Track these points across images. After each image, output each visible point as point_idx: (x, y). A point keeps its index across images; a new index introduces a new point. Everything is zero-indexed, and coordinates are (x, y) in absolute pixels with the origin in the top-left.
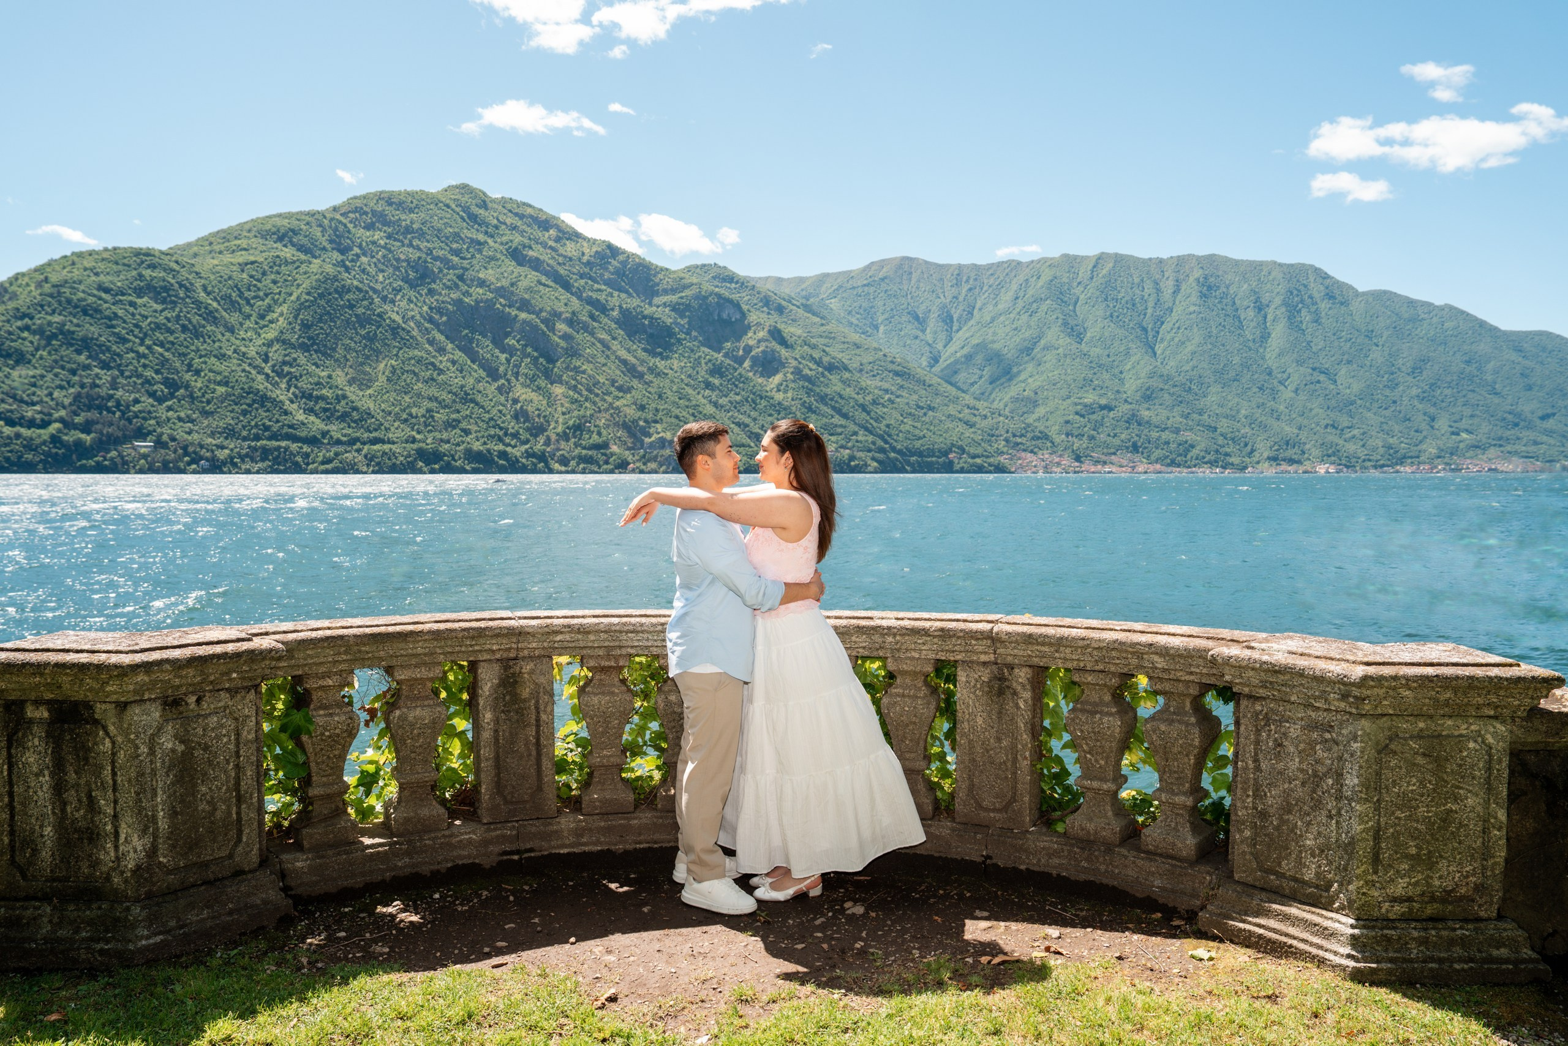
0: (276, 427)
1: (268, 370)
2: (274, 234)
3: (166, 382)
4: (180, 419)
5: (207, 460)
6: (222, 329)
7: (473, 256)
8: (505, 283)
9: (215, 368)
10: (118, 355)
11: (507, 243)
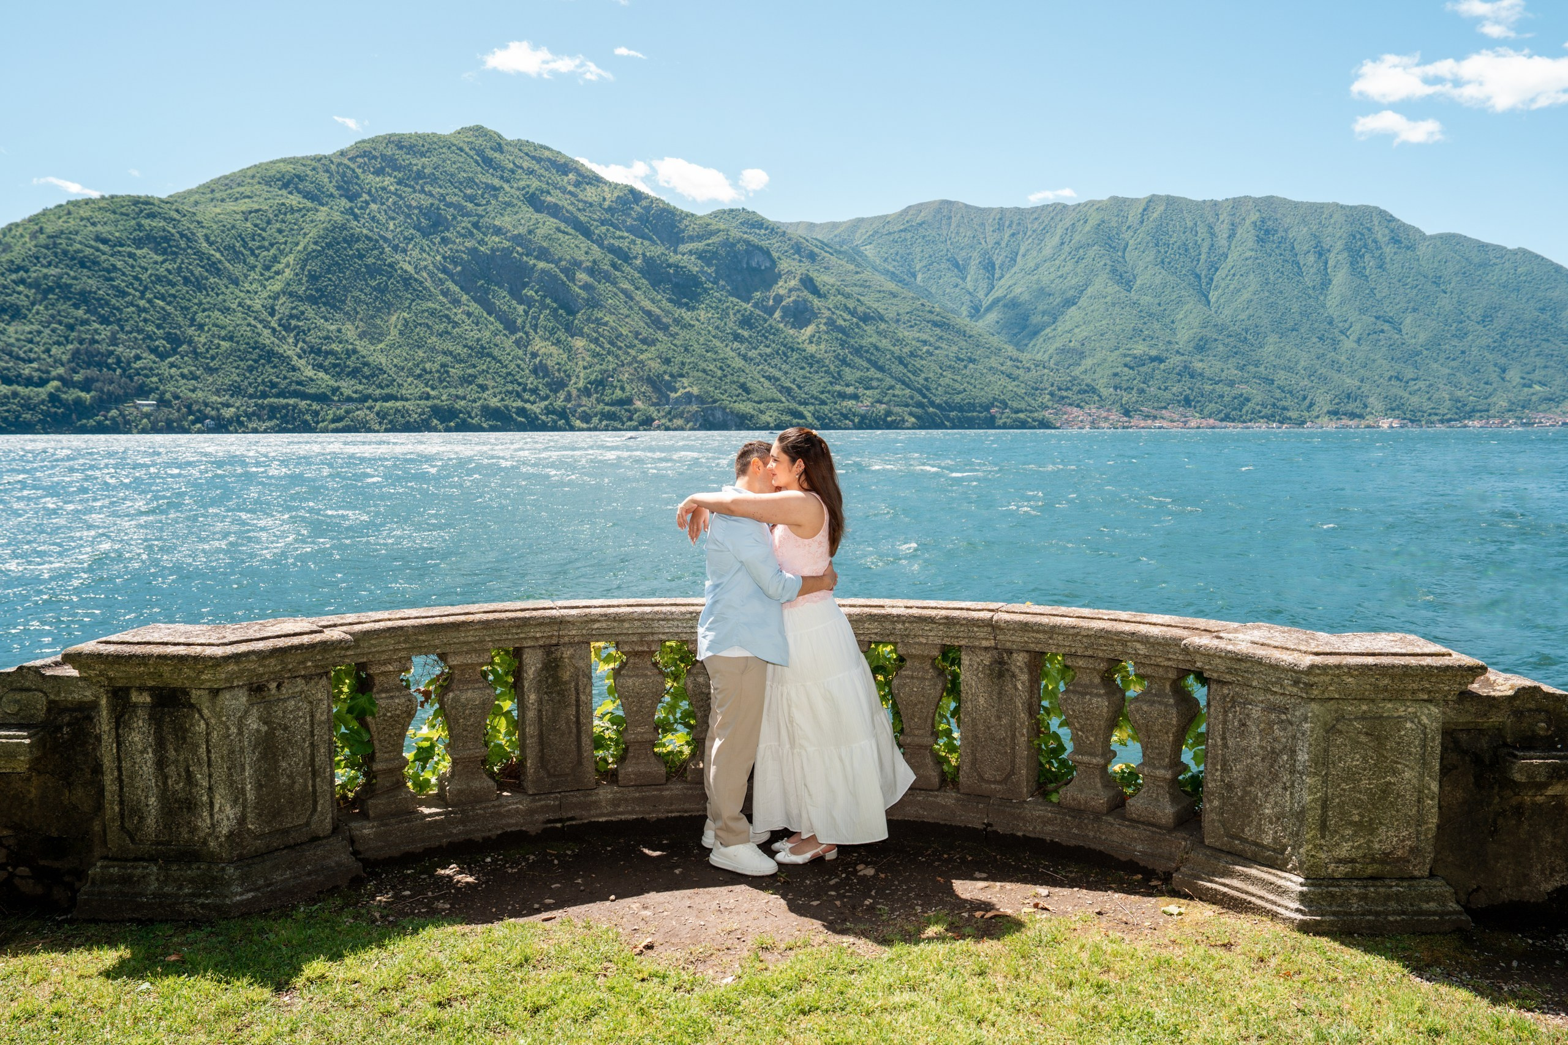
0: (283, 384)
1: (274, 324)
2: (279, 180)
3: (168, 337)
4: (183, 376)
5: (212, 419)
6: (225, 281)
7: (488, 203)
8: (522, 230)
9: (219, 322)
10: (118, 309)
11: (524, 188)
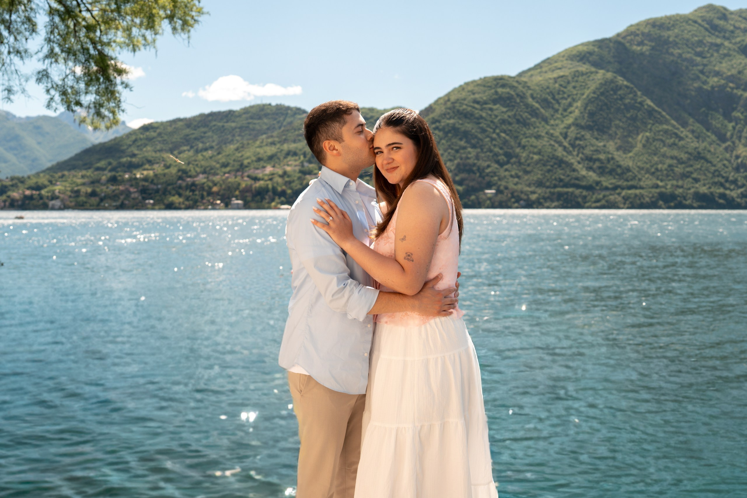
0: (567, 179)
1: (566, 144)
2: (578, 56)
3: (506, 154)
4: (512, 176)
5: (525, 200)
6: (540, 120)
7: (712, 55)
8: (734, 72)
9: (534, 144)
10: (481, 140)
11: (739, 42)
